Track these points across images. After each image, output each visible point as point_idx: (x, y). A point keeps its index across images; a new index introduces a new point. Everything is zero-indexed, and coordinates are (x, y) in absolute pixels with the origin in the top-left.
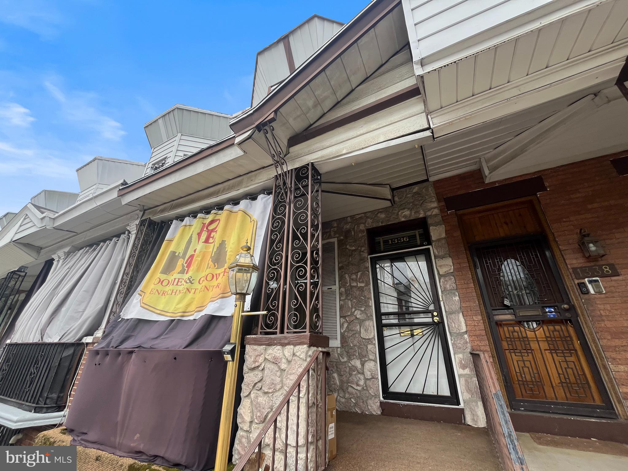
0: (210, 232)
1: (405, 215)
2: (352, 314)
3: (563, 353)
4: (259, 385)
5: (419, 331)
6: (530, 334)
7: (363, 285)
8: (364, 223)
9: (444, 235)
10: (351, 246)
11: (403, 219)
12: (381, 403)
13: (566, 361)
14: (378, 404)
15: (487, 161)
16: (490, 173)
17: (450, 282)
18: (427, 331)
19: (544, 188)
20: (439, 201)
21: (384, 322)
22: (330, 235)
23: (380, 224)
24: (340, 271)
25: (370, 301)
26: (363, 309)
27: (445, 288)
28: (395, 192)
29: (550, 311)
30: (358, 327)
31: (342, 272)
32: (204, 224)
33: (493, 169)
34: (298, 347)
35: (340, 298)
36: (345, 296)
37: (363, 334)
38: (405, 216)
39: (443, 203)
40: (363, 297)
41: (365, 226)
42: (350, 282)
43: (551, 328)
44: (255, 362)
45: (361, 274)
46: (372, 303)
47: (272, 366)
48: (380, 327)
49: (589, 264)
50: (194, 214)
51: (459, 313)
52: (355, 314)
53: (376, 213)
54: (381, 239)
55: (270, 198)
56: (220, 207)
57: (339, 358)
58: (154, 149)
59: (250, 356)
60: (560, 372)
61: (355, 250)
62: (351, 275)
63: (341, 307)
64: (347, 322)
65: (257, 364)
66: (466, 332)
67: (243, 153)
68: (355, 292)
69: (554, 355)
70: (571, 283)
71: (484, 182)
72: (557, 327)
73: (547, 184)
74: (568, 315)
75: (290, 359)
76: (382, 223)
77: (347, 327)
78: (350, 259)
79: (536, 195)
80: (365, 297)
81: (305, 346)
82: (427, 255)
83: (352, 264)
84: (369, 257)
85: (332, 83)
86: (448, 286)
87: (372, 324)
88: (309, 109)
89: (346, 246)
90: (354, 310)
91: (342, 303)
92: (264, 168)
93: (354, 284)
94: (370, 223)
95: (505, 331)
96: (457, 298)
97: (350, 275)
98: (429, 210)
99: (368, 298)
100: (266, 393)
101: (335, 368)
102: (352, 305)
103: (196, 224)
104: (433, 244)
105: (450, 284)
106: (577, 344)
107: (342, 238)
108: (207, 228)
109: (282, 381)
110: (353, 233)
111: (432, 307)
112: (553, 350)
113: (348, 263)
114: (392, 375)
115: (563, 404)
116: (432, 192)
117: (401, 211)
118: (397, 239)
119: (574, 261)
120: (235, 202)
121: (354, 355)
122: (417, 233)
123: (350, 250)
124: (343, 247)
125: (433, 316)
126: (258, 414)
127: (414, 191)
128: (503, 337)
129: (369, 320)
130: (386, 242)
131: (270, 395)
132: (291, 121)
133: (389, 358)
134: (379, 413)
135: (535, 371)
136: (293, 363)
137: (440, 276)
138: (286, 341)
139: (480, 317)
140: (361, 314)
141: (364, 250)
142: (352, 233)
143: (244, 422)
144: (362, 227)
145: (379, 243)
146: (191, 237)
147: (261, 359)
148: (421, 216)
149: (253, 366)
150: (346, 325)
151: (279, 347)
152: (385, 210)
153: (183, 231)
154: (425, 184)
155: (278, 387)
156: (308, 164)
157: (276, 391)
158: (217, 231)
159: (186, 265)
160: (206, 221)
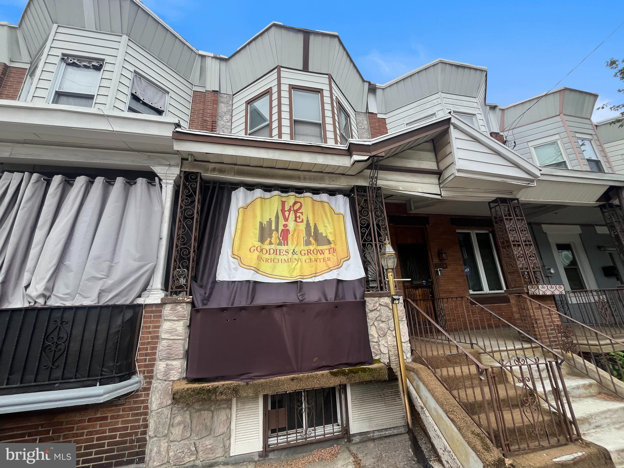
0: (295, 212)
4: (379, 318)
15: (414, 202)
16: (415, 209)
29: (424, 283)
32: (283, 202)
43: (424, 289)
44: (374, 306)
47: (385, 308)
49: (440, 263)
55: (346, 198)
59: (371, 304)
65: (375, 307)
67: (350, 167)
71: (410, 212)
73: (430, 221)
74: (430, 284)
79: (426, 225)
100: (384, 322)
108: (293, 209)
119: (436, 261)
120: (316, 191)
131: (386, 322)
138: (390, 295)
143: (374, 337)
146: (277, 213)
147: (377, 305)
149: (373, 309)
153: (261, 202)
155: (391, 317)
156: (380, 187)
157: (389, 319)
158: (302, 213)
159: (281, 238)
160: (284, 199)
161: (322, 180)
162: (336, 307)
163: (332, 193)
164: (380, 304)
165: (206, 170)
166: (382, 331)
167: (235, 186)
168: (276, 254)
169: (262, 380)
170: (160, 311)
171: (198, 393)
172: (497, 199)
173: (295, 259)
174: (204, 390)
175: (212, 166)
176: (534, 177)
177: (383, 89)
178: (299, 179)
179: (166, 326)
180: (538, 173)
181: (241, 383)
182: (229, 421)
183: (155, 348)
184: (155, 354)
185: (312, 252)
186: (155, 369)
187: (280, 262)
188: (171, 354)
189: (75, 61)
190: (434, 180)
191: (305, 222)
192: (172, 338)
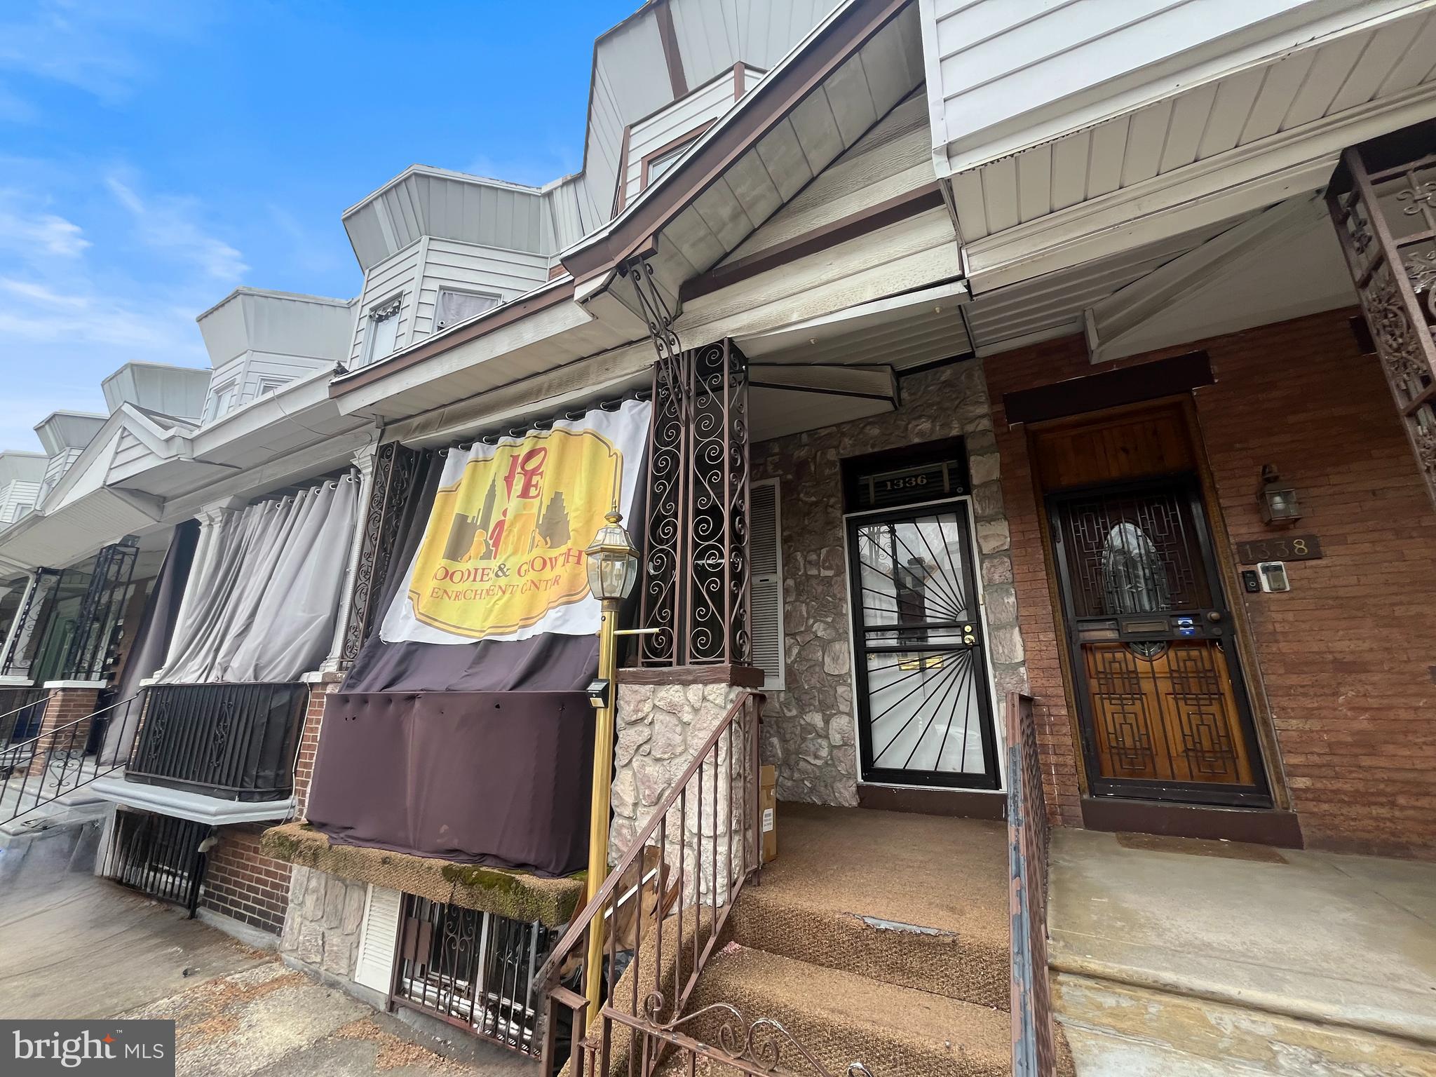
0: (529, 475)
1: (922, 430)
2: (809, 629)
3: (1197, 699)
4: (646, 748)
5: (936, 660)
6: (1142, 666)
7: (830, 573)
8: (836, 447)
9: (996, 475)
10: (807, 494)
11: (917, 440)
12: (859, 787)
13: (1201, 714)
14: (854, 789)
15: (1098, 318)
16: (1100, 345)
17: (1000, 569)
18: (951, 661)
19: (1209, 379)
20: (993, 401)
21: (871, 644)
22: (765, 471)
23: (870, 450)
24: (786, 547)
25: (845, 606)
26: (829, 620)
27: (990, 580)
28: (902, 379)
29: (1185, 626)
30: (820, 653)
31: (790, 547)
32: (515, 458)
33: (1106, 336)
34: (710, 687)
35: (784, 598)
36: (794, 594)
37: (830, 667)
38: (921, 434)
39: (1000, 407)
40: (830, 596)
41: (838, 453)
42: (805, 568)
43: (1182, 654)
44: (636, 711)
45: (827, 552)
46: (848, 609)
47: (667, 718)
48: (862, 654)
49: (1270, 536)
50: (491, 436)
51: (1012, 627)
52: (814, 630)
53: (861, 425)
54: (870, 480)
55: (646, 406)
56: (544, 421)
57: (782, 709)
58: (370, 271)
59: (628, 703)
60: (1187, 731)
61: (816, 504)
62: (807, 553)
63: (787, 616)
64: (799, 645)
65: (640, 715)
66: (1023, 663)
67: (589, 319)
68: (816, 586)
69: (1181, 703)
70: (1231, 571)
71: (1088, 362)
72: (1194, 653)
73: (1215, 369)
74: (1217, 631)
75: (697, 705)
76: (873, 447)
77: (799, 653)
78: (806, 522)
79: (1190, 392)
80: (834, 596)
81: (724, 685)
82: (960, 513)
83: (810, 532)
84: (845, 516)
85: (770, 170)
86: (996, 577)
87: (846, 650)
88: (724, 224)
89: (799, 494)
90: (811, 621)
91: (788, 607)
92: (630, 343)
93: (814, 572)
94: (849, 448)
95: (1098, 660)
96: (1012, 600)
97: (805, 553)
98: (972, 421)
99: (840, 600)
100: (658, 760)
101: (775, 727)
102: (808, 613)
103: (498, 456)
104: (975, 492)
105: (1002, 572)
106: (1226, 684)
107: (790, 477)
108: (523, 468)
109: (685, 741)
110: (813, 469)
111: (963, 617)
112: (1180, 694)
113: (803, 529)
114: (880, 739)
115: (1181, 785)
116: (979, 382)
117: (914, 423)
118: (904, 479)
119: (1243, 530)
120: (576, 412)
121: (811, 704)
122: (945, 467)
123: (805, 503)
124: (793, 497)
125: (964, 634)
126: (647, 792)
127: (943, 378)
128: (1093, 672)
129: (840, 640)
130: (880, 485)
131: (665, 763)
132: (686, 249)
133: (877, 709)
134: (855, 804)
135: (1143, 731)
136: (703, 711)
137: (983, 557)
138: (690, 678)
139: (1052, 635)
140: (825, 630)
141: (836, 503)
142: (810, 467)
143: (623, 804)
144: (832, 455)
145: (867, 486)
146: (493, 486)
147: (647, 707)
148: (955, 432)
149: (634, 718)
150: (795, 651)
151: (677, 687)
152: (880, 419)
153: (474, 470)
154: (966, 364)
155: (679, 750)
156: (722, 342)
157: (676, 756)
158: (543, 474)
159: (491, 542)
160: (515, 451)
161: (582, 377)
164: (655, 706)
173: (500, 587)
178: (538, 393)
182: (360, 913)
187: (479, 597)
189: (381, 312)
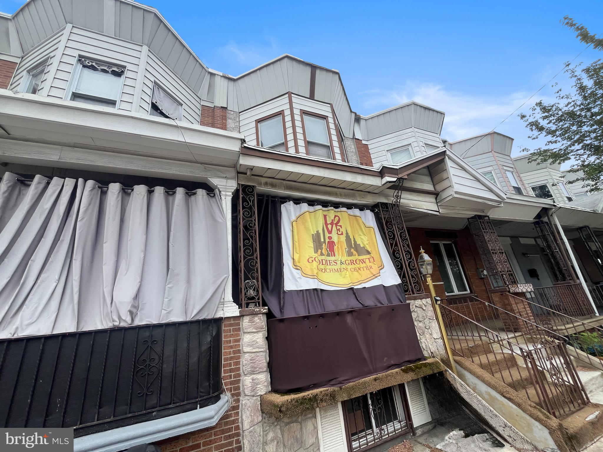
0: (336, 225)
34: (427, 299)
47: (419, 309)
58: (73, 27)
65: (413, 309)
75: (426, 305)
92: (369, 192)
109: (426, 315)
131: (423, 322)
138: (422, 297)
146: (323, 226)
147: (414, 307)
151: (420, 300)
157: (425, 319)
158: (341, 226)
159: (328, 250)
160: (325, 213)
161: (353, 196)
162: (393, 310)
163: (362, 208)
165: (260, 184)
166: (421, 330)
167: (285, 199)
168: (327, 265)
169: (352, 384)
170: (239, 324)
171: (301, 403)
172: (475, 215)
173: (343, 268)
174: (306, 399)
175: (263, 180)
176: (502, 200)
177: (366, 120)
178: (336, 195)
179: (246, 339)
180: (505, 197)
181: (336, 388)
182: (316, 430)
183: (238, 363)
184: (238, 369)
185: (354, 262)
186: (241, 385)
187: (332, 271)
188: (256, 368)
189: (94, 64)
190: (432, 199)
191: (345, 235)
192: (254, 350)
